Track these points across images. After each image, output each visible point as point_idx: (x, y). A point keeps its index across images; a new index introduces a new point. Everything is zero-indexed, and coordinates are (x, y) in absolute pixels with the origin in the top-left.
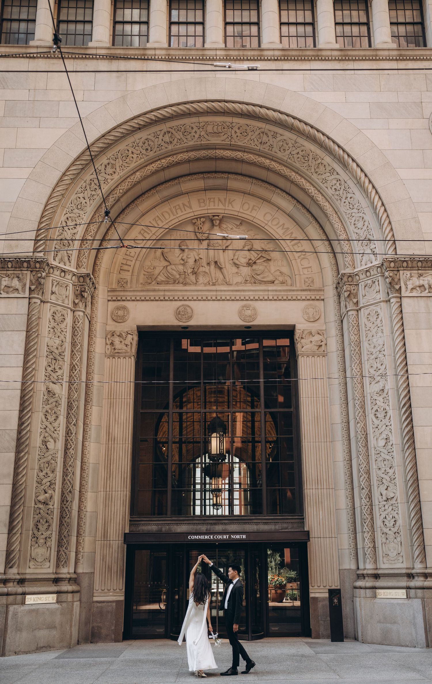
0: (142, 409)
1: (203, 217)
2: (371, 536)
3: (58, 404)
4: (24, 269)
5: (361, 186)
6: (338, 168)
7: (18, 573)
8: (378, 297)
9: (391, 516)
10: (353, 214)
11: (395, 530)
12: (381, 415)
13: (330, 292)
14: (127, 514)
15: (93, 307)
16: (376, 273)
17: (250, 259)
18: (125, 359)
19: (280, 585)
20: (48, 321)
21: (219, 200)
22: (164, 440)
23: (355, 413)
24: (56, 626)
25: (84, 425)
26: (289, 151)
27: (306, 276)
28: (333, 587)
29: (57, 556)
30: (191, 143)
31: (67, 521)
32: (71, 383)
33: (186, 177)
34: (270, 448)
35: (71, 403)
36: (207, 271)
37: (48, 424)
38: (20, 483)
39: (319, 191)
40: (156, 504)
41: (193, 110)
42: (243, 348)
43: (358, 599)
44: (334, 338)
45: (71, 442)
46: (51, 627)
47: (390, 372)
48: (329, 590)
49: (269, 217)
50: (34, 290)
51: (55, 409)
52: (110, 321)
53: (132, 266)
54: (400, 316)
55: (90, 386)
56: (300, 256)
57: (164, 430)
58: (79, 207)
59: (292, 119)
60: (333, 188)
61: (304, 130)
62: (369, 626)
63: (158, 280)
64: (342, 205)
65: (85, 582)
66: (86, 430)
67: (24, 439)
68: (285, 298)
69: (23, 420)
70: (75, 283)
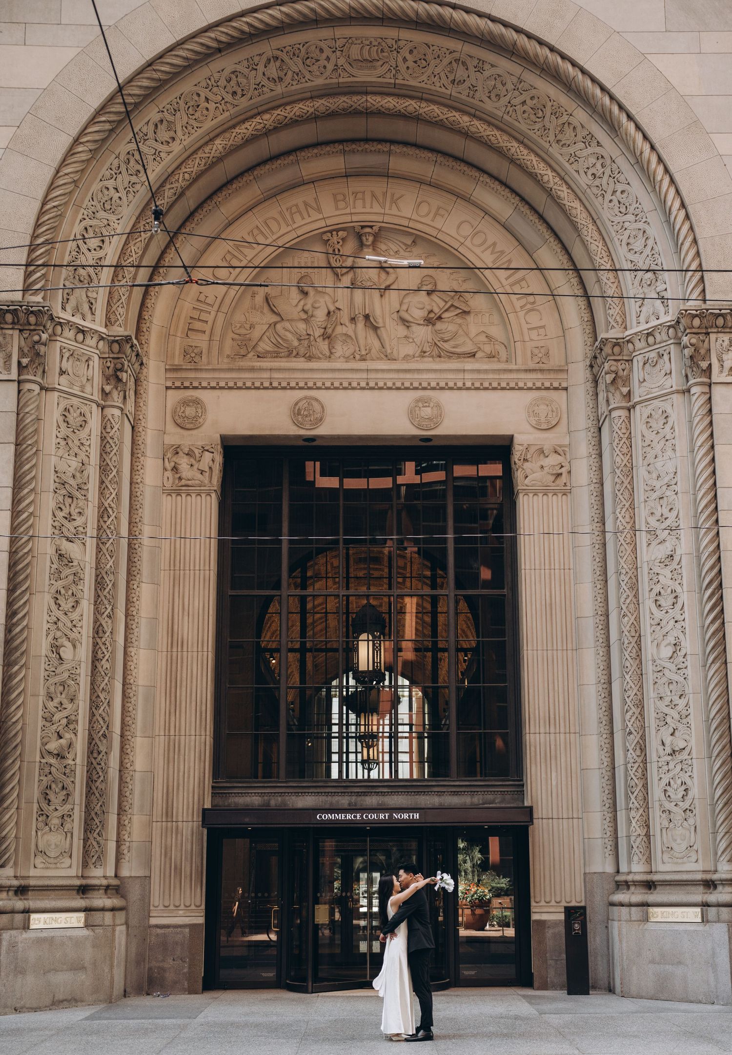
0: (232, 588)
1: (343, 229)
2: (642, 815)
3: (77, 578)
4: (6, 326)
5: (642, 168)
6: (600, 134)
7: (15, 877)
8: (668, 384)
9: (679, 782)
10: (627, 225)
11: (686, 805)
12: (666, 602)
13: (579, 374)
14: (207, 776)
15: (139, 400)
16: (665, 338)
17: (431, 311)
18: (199, 497)
19: (480, 901)
20: (55, 424)
21: (373, 195)
22: (274, 646)
23: (619, 598)
24: (86, 965)
25: (126, 617)
26: (507, 99)
27: (534, 344)
28: (573, 904)
29: (84, 847)
30: (320, 81)
31: (100, 787)
32: (100, 541)
33: (310, 149)
34: (465, 661)
35: (103, 577)
36: (351, 333)
37: (60, 614)
38: (14, 720)
39: (562, 179)
40: (261, 758)
41: (323, 14)
42: (417, 480)
43: (616, 924)
44: (585, 461)
45: (103, 648)
46: (77, 967)
47: (685, 523)
48: (566, 908)
49: (466, 230)
50: (26, 367)
51: (73, 587)
52: (171, 427)
53: (210, 323)
54: (708, 420)
55: (137, 546)
56: (525, 305)
57: (273, 628)
58: (108, 207)
59: (514, 33)
60: (590, 173)
61: (536, 55)
62: (634, 968)
63: (259, 349)
64: (605, 206)
65: (134, 892)
66: (130, 626)
67: (18, 641)
68: (495, 385)
69: (15, 607)
70: (104, 353)
